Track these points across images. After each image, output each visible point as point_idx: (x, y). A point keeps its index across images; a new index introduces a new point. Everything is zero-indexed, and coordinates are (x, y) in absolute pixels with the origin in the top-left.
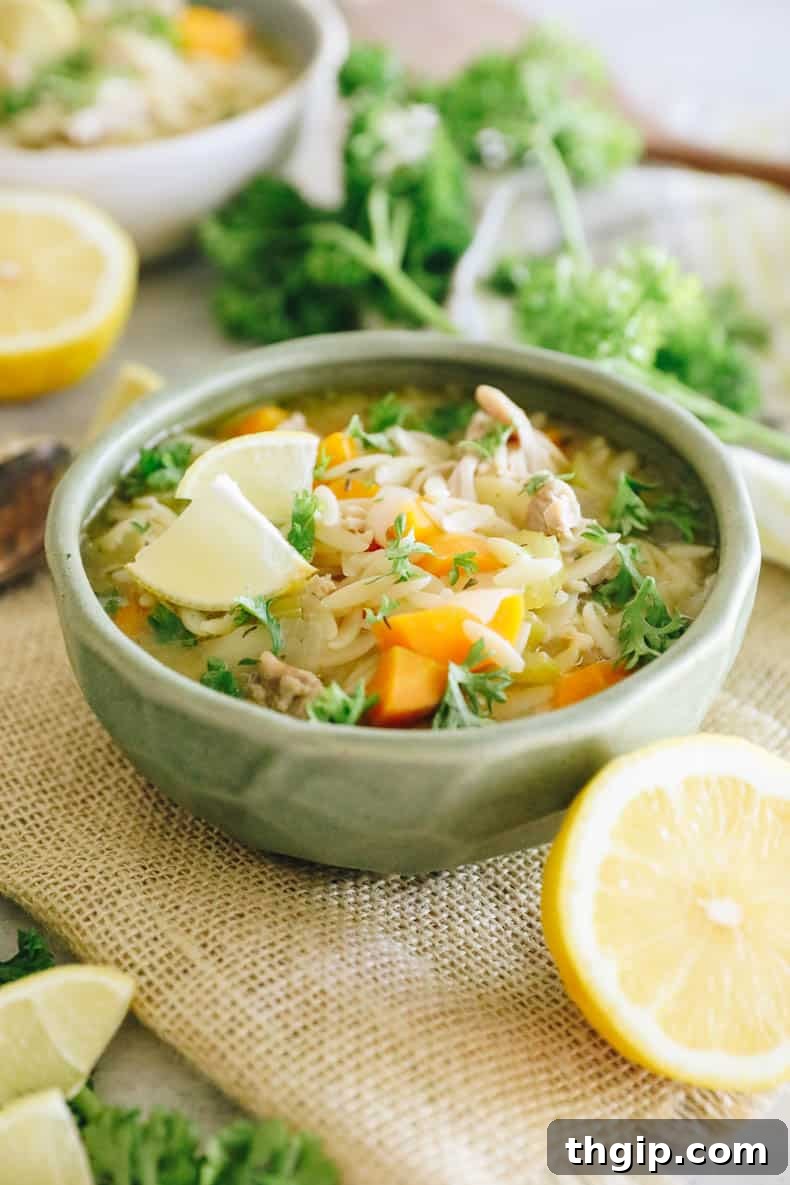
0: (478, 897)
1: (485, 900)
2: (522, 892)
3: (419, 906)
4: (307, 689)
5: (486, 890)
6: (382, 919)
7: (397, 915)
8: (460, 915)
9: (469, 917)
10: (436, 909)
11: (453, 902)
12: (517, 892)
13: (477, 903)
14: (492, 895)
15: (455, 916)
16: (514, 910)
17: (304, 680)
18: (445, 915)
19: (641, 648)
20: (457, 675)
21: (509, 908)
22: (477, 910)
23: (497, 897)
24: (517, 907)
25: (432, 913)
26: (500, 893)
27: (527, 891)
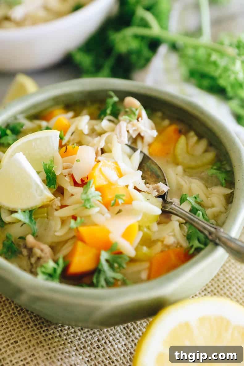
0: (119, 333)
1: (122, 334)
2: (137, 332)
3: (94, 336)
4: (43, 255)
5: (123, 329)
6: (76, 343)
7: (83, 340)
8: (110, 342)
9: (113, 343)
10: (100, 338)
11: (108, 334)
12: (135, 332)
13: (118, 335)
14: (125, 332)
15: (108, 342)
16: (133, 340)
17: (42, 250)
18: (103, 342)
19: (196, 244)
20: (104, 255)
21: (131, 339)
22: (118, 340)
23: (127, 333)
24: (134, 339)
25: (99, 340)
26: (129, 331)
27: (139, 332)
